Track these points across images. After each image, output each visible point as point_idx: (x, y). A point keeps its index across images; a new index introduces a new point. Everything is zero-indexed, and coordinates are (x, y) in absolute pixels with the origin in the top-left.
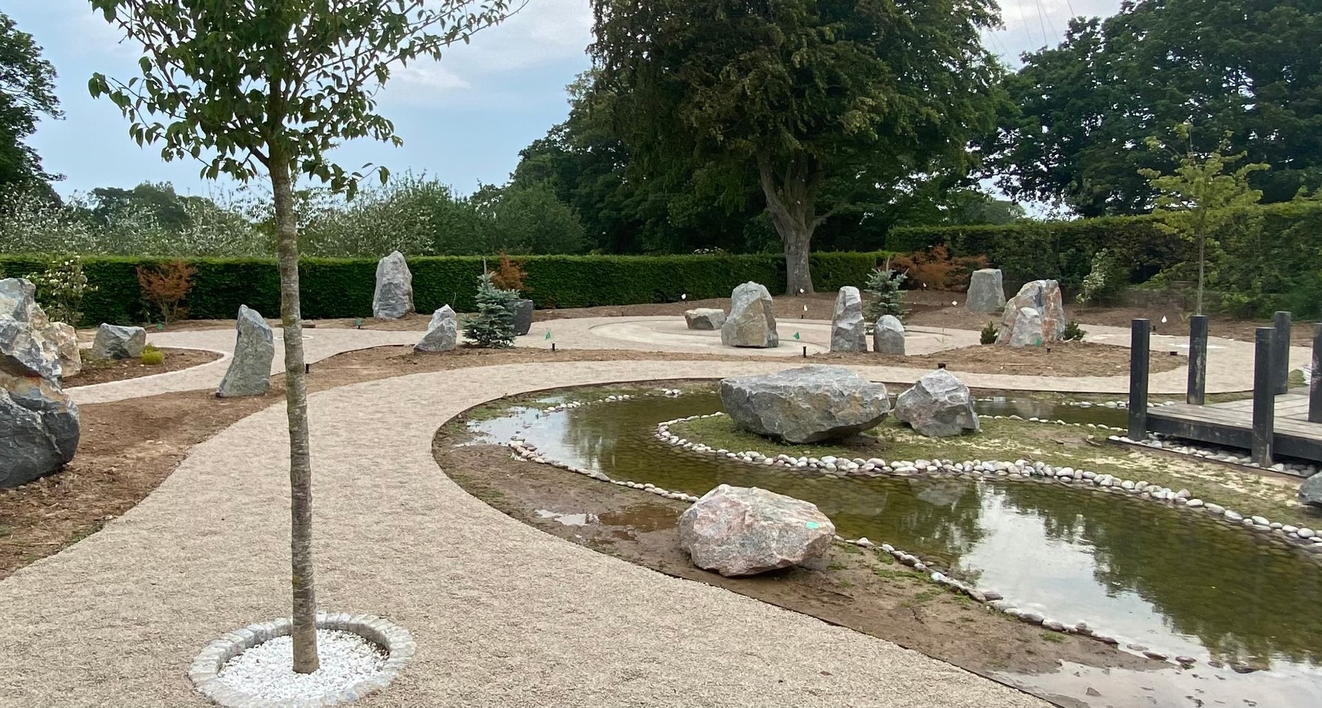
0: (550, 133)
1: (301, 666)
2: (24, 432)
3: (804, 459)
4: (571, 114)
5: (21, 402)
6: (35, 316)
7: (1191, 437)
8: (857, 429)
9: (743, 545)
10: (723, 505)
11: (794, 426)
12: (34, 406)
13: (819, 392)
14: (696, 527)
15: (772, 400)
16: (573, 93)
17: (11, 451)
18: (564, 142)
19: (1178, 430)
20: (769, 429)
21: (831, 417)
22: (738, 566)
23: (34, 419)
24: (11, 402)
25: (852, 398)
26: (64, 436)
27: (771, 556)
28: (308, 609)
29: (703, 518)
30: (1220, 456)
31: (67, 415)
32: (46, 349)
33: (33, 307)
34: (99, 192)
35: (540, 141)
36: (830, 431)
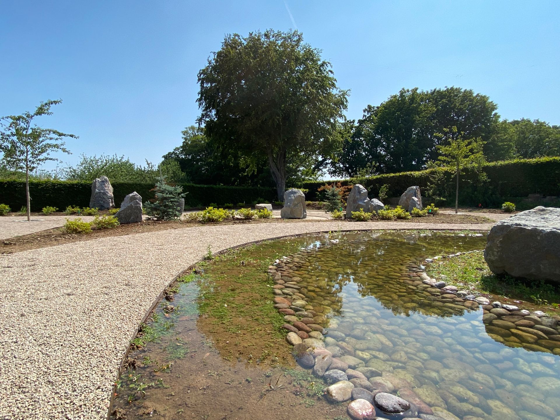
0: (175, 150)
4: (184, 142)
16: (184, 135)
18: (179, 154)
35: (171, 153)
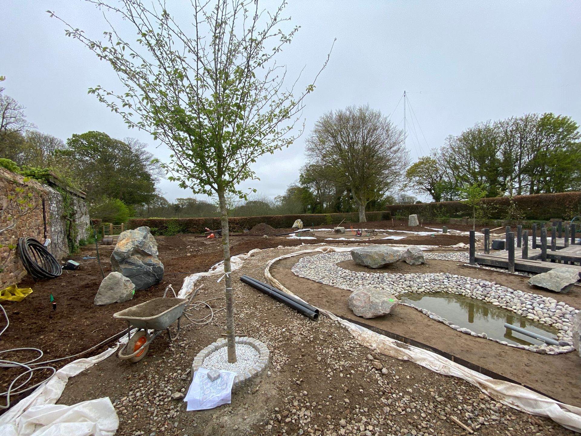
1: (231, 361)
2: (147, 273)
3: (378, 274)
5: (146, 264)
6: (150, 238)
7: (489, 264)
8: (392, 263)
9: (370, 308)
10: (362, 294)
11: (374, 263)
12: (150, 265)
13: (381, 253)
14: (354, 302)
15: (367, 255)
17: (143, 279)
19: (484, 262)
20: (366, 264)
21: (385, 260)
22: (369, 315)
23: (150, 269)
24: (143, 264)
25: (390, 255)
26: (159, 273)
27: (380, 311)
28: (233, 341)
29: (356, 299)
30: (498, 270)
31: (160, 267)
32: (153, 247)
33: (150, 235)
34: (178, 199)
36: (385, 265)
